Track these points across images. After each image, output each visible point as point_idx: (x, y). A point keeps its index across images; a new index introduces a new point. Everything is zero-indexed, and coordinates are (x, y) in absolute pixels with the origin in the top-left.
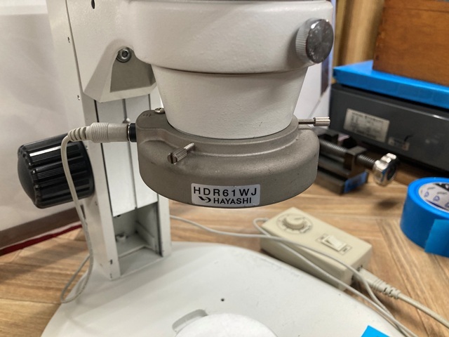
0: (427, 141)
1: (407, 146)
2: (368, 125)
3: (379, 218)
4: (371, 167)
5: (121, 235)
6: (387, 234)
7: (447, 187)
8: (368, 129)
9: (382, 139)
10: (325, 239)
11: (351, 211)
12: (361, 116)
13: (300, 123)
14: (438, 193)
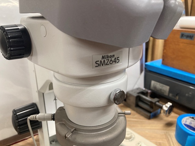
0: (187, 95)
1: (177, 98)
2: (161, 88)
3: (165, 131)
4: (161, 108)
5: (53, 141)
6: (169, 140)
7: (194, 118)
8: (161, 90)
9: (166, 94)
10: (140, 144)
11: (153, 128)
12: (157, 84)
13: (119, 113)
14: (191, 121)
